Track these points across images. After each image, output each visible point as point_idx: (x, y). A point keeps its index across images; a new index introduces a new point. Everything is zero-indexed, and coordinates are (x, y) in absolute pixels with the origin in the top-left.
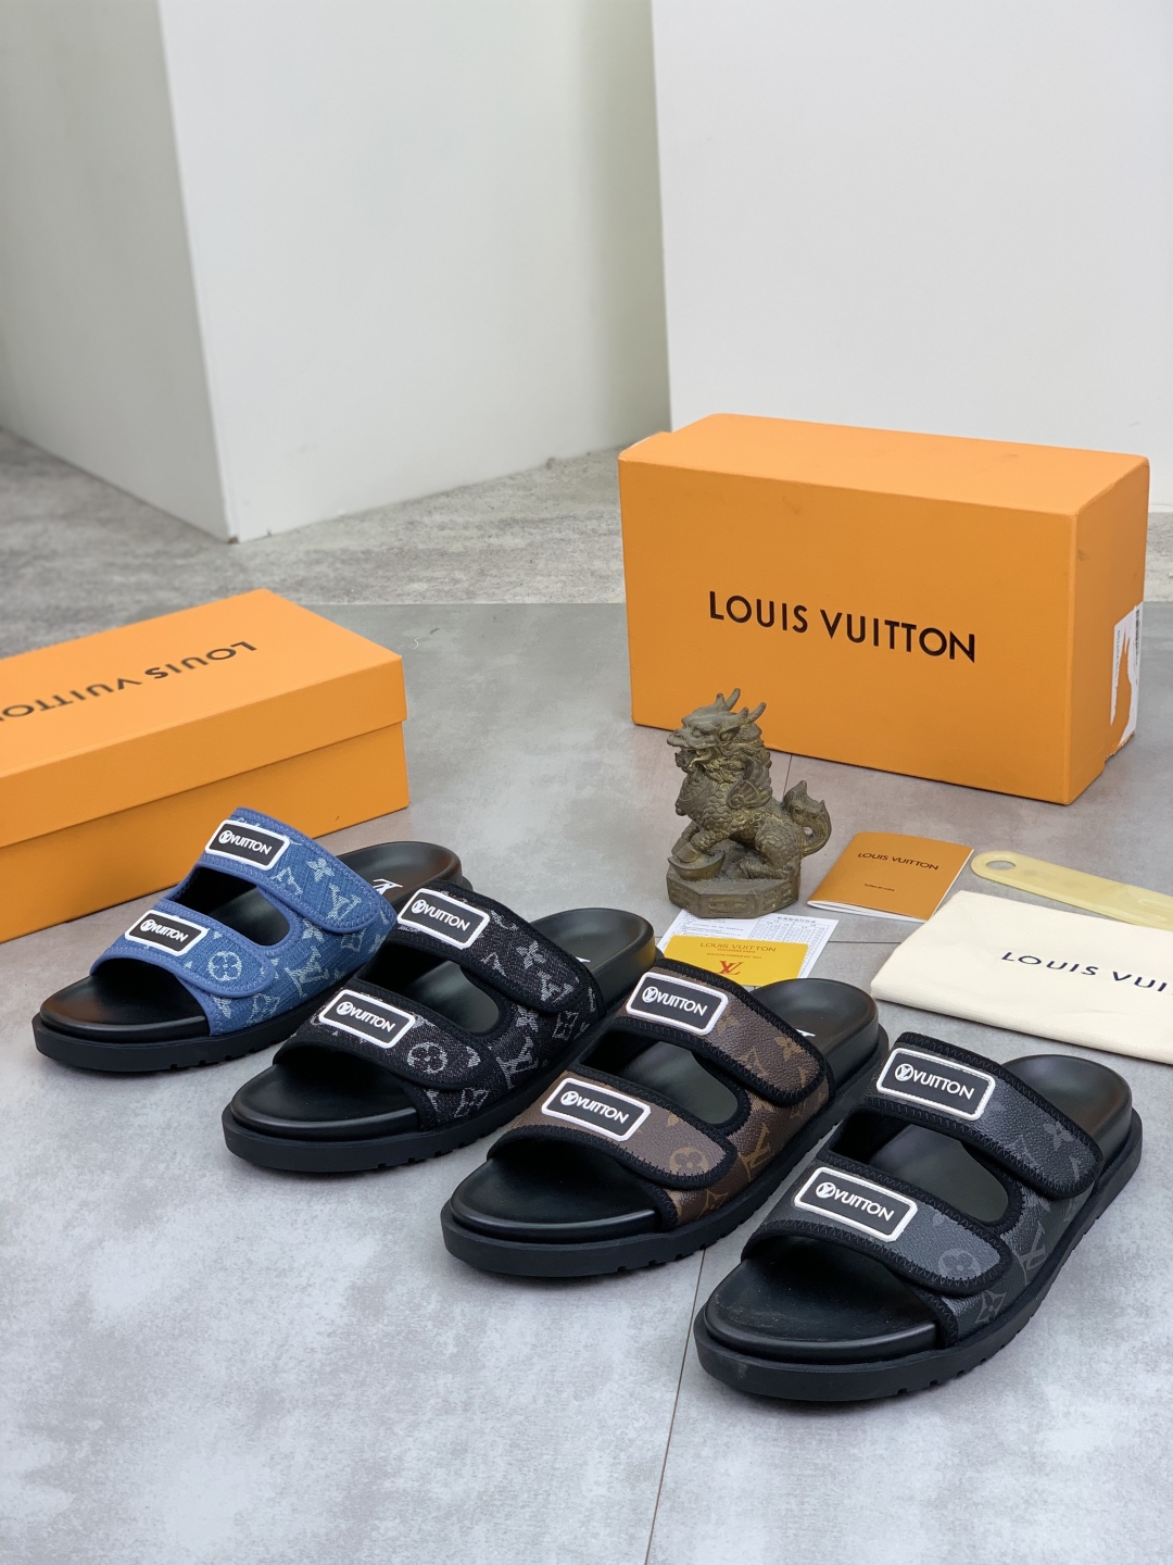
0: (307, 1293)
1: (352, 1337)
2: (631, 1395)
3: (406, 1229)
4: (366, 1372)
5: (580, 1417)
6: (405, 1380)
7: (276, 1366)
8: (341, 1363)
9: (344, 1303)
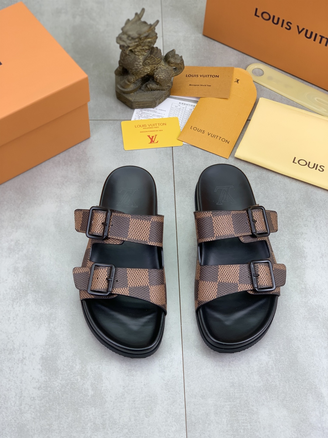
0: (24, 363)
1: (49, 389)
2: (168, 412)
3: (58, 320)
4: (59, 410)
5: (150, 427)
6: (76, 413)
7: (20, 409)
8: (47, 405)
9: (41, 368)
